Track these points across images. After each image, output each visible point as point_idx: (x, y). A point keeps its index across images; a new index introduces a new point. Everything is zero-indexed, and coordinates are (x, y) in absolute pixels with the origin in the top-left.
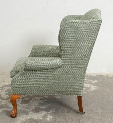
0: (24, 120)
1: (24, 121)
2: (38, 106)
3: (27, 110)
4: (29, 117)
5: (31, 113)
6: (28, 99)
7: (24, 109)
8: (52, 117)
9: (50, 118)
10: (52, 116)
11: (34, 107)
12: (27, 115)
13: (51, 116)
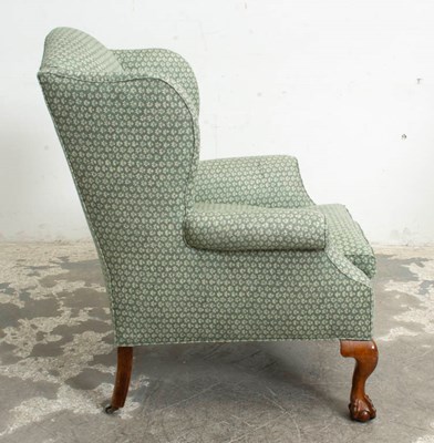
0: (37, 417)
1: (38, 419)
2: (90, 363)
3: (52, 379)
4: (57, 406)
5: (64, 389)
6: (59, 338)
7: (42, 378)
8: (137, 405)
9: (131, 409)
10: (139, 401)
11: (77, 369)
12: (49, 399)
13: (134, 401)
